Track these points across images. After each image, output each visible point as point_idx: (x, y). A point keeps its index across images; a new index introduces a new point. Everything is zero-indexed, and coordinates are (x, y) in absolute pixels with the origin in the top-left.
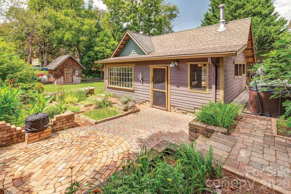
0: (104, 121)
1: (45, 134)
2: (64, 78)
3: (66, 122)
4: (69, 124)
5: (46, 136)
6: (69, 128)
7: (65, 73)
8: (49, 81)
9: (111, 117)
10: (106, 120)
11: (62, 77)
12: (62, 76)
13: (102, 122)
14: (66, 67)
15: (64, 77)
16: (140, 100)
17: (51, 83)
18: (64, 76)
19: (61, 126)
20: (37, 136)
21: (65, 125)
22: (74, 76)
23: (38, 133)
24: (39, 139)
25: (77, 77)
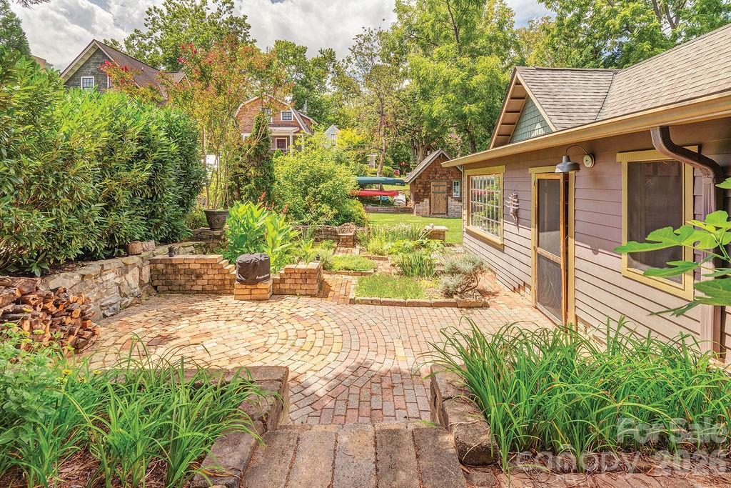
0: (372, 302)
1: (259, 291)
2: (430, 203)
3: (300, 281)
4: (305, 287)
5: (261, 296)
6: (306, 295)
7: (432, 191)
8: (408, 206)
9: (392, 300)
10: (377, 301)
11: (427, 200)
12: (427, 197)
13: (367, 303)
14: (434, 178)
15: (430, 201)
16: (513, 277)
17: (409, 211)
18: (430, 198)
19: (292, 287)
20: (247, 292)
21: (299, 287)
22: (450, 198)
23: (249, 287)
24: (249, 297)
25: (457, 202)
